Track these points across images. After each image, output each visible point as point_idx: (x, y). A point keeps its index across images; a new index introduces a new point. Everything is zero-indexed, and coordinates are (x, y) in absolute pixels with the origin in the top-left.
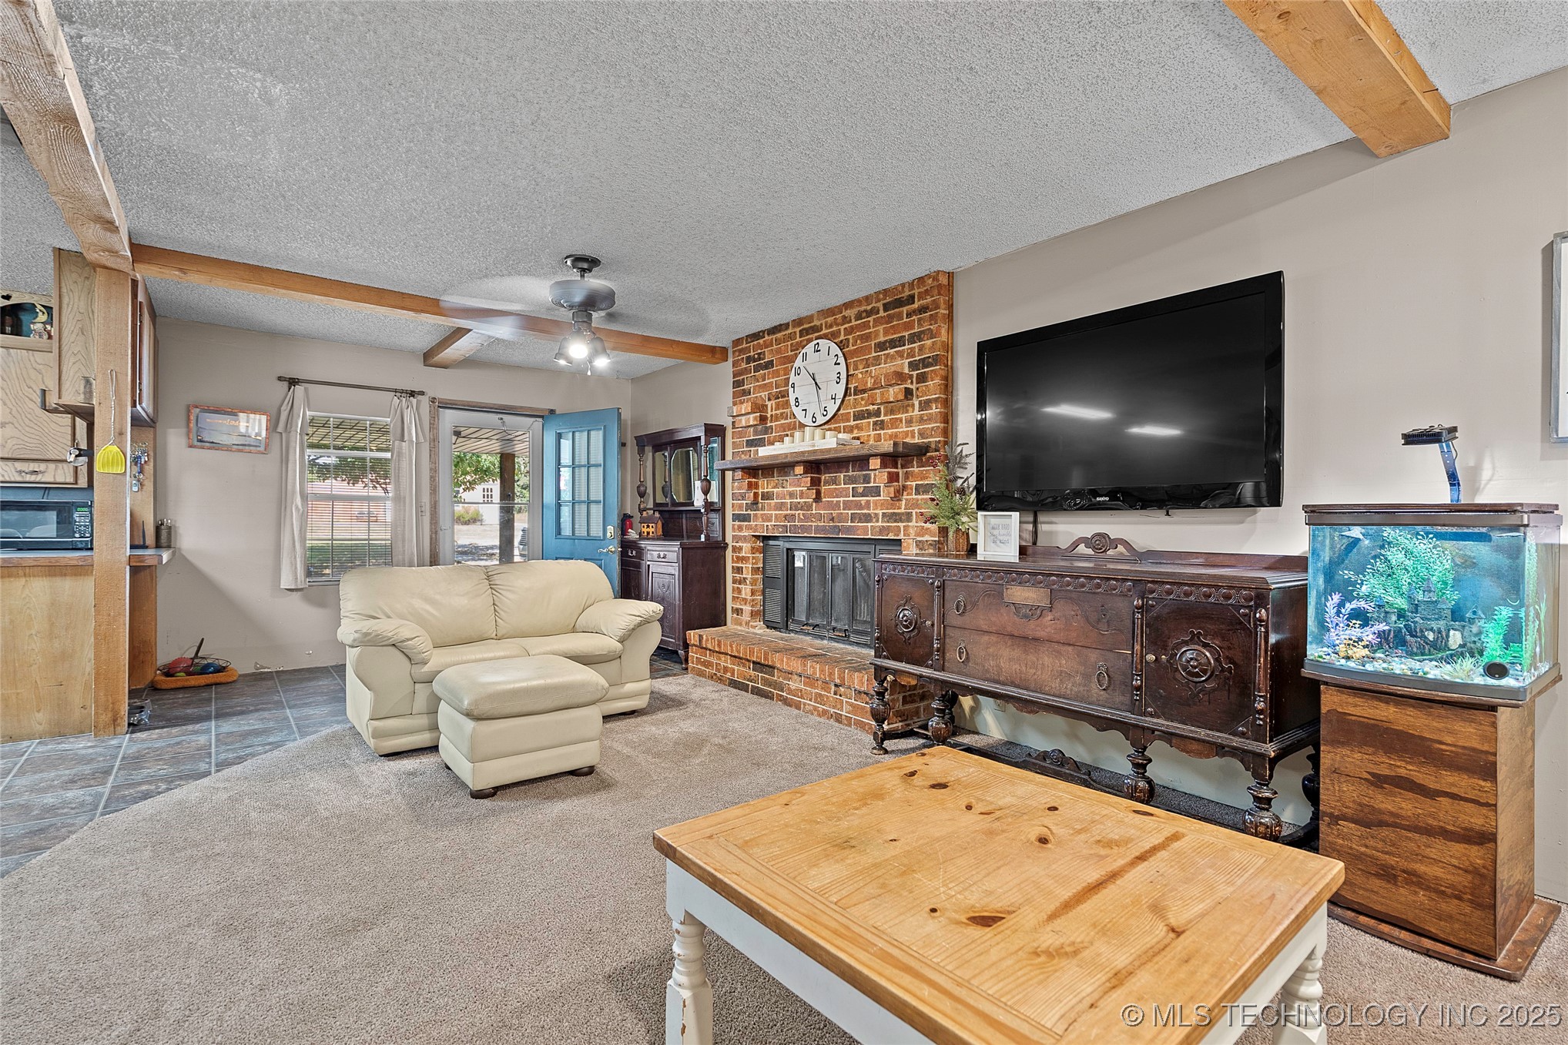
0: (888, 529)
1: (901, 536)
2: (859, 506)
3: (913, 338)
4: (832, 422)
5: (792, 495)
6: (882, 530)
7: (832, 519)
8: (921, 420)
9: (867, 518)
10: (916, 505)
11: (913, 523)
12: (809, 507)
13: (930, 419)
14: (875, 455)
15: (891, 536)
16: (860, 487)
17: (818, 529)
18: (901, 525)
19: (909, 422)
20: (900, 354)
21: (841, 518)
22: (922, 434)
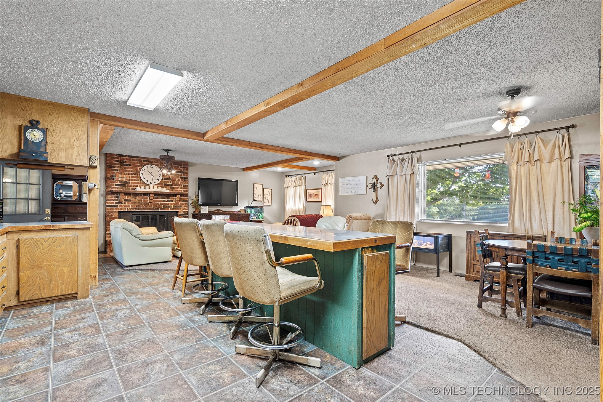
0: (175, 209)
1: (179, 210)
2: (166, 204)
3: (181, 172)
4: (158, 185)
5: (139, 201)
6: (173, 209)
7: (157, 207)
8: (184, 188)
9: (169, 207)
10: (183, 204)
11: (182, 208)
12: (148, 204)
13: (186, 188)
14: (179, 194)
15: (176, 210)
16: (166, 200)
17: (150, 209)
18: (179, 208)
19: (181, 188)
20: (178, 175)
21: (159, 206)
22: (184, 191)
